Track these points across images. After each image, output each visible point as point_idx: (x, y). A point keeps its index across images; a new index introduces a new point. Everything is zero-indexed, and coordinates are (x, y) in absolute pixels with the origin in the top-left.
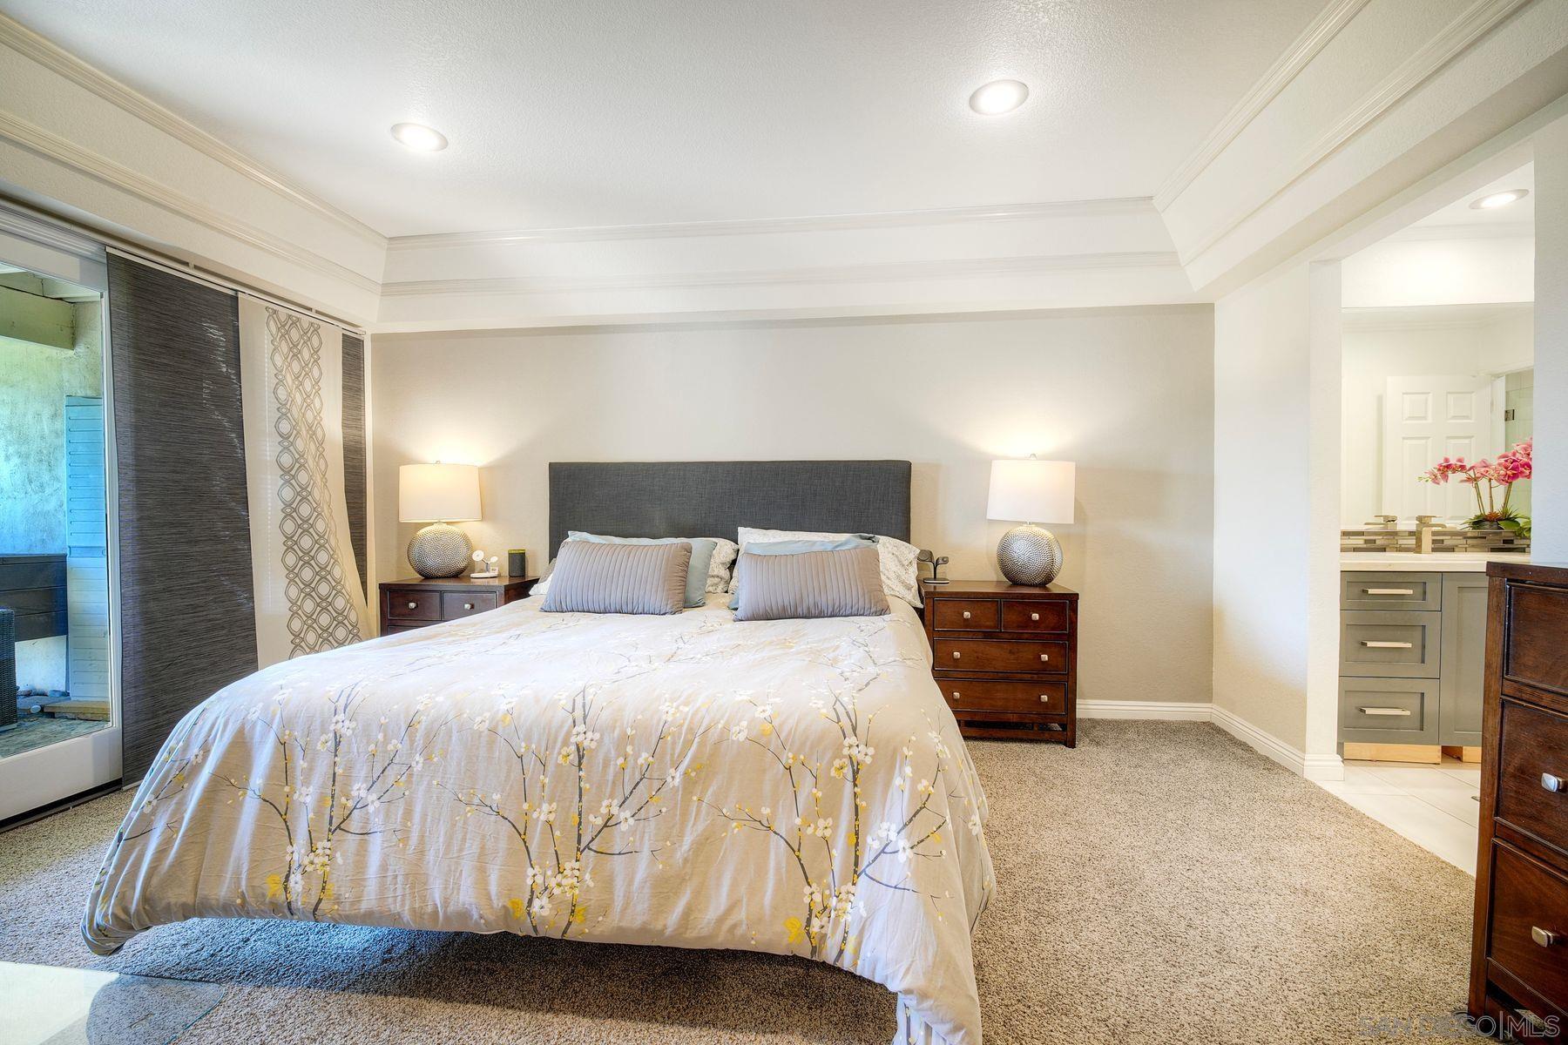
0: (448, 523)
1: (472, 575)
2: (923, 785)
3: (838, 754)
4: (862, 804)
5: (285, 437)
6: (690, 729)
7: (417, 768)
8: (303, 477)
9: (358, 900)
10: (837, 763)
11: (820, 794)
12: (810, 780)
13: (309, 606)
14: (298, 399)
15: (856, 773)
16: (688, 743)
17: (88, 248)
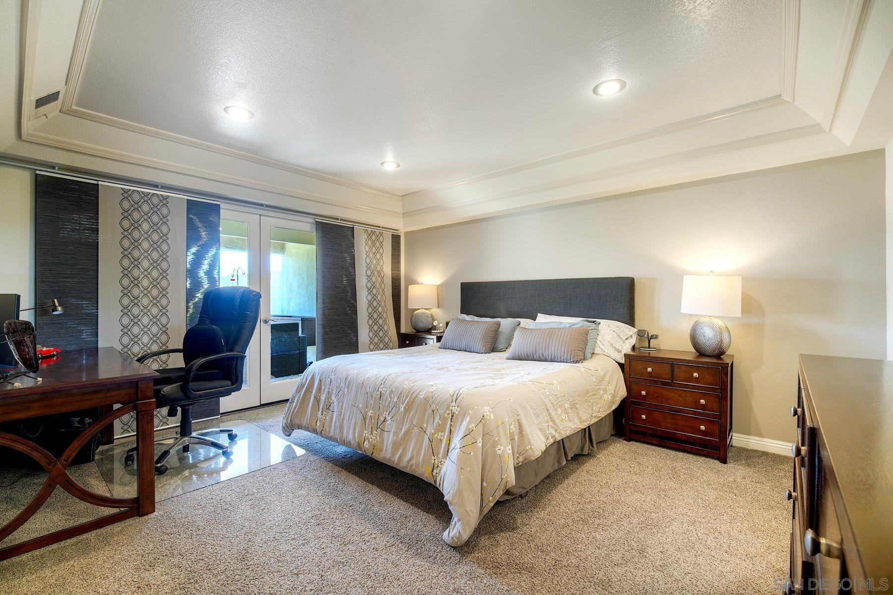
0: (425, 309)
1: (432, 331)
2: (472, 426)
3: (448, 408)
4: (453, 429)
5: (369, 277)
6: (409, 392)
7: (346, 393)
8: (374, 291)
9: (329, 433)
10: (448, 412)
11: (440, 423)
12: (438, 416)
13: (376, 340)
14: (375, 262)
15: (452, 416)
16: (407, 396)
17: (311, 220)
